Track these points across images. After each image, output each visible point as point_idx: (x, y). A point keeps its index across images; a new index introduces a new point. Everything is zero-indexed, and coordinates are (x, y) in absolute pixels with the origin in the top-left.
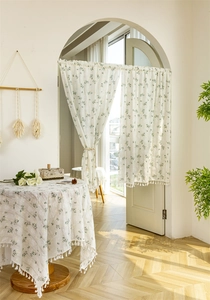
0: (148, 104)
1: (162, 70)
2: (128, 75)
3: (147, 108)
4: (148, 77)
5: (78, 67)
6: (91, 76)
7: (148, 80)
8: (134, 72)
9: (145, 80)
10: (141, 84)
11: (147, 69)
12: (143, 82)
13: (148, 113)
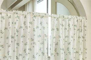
0: (72, 44)
1: (81, 18)
2: (56, 22)
3: (71, 46)
4: (71, 23)
5: (16, 15)
6: (25, 23)
7: (71, 25)
8: (60, 20)
9: (69, 25)
10: (65, 29)
11: (70, 17)
12: (67, 27)
13: (71, 50)
